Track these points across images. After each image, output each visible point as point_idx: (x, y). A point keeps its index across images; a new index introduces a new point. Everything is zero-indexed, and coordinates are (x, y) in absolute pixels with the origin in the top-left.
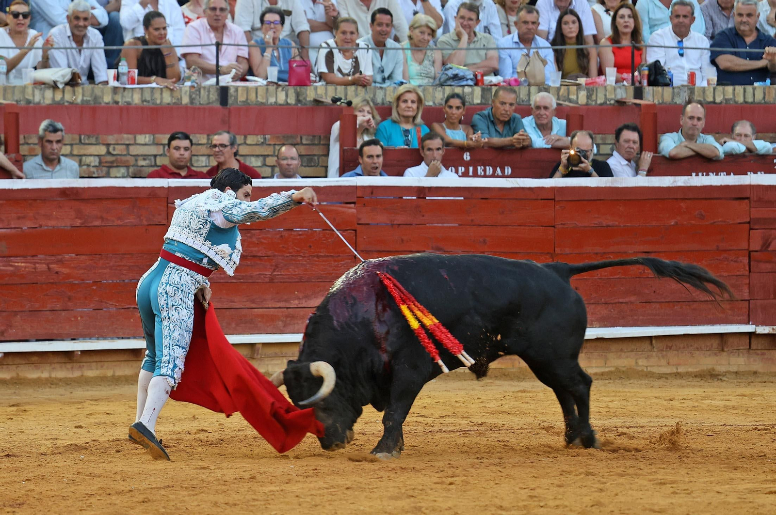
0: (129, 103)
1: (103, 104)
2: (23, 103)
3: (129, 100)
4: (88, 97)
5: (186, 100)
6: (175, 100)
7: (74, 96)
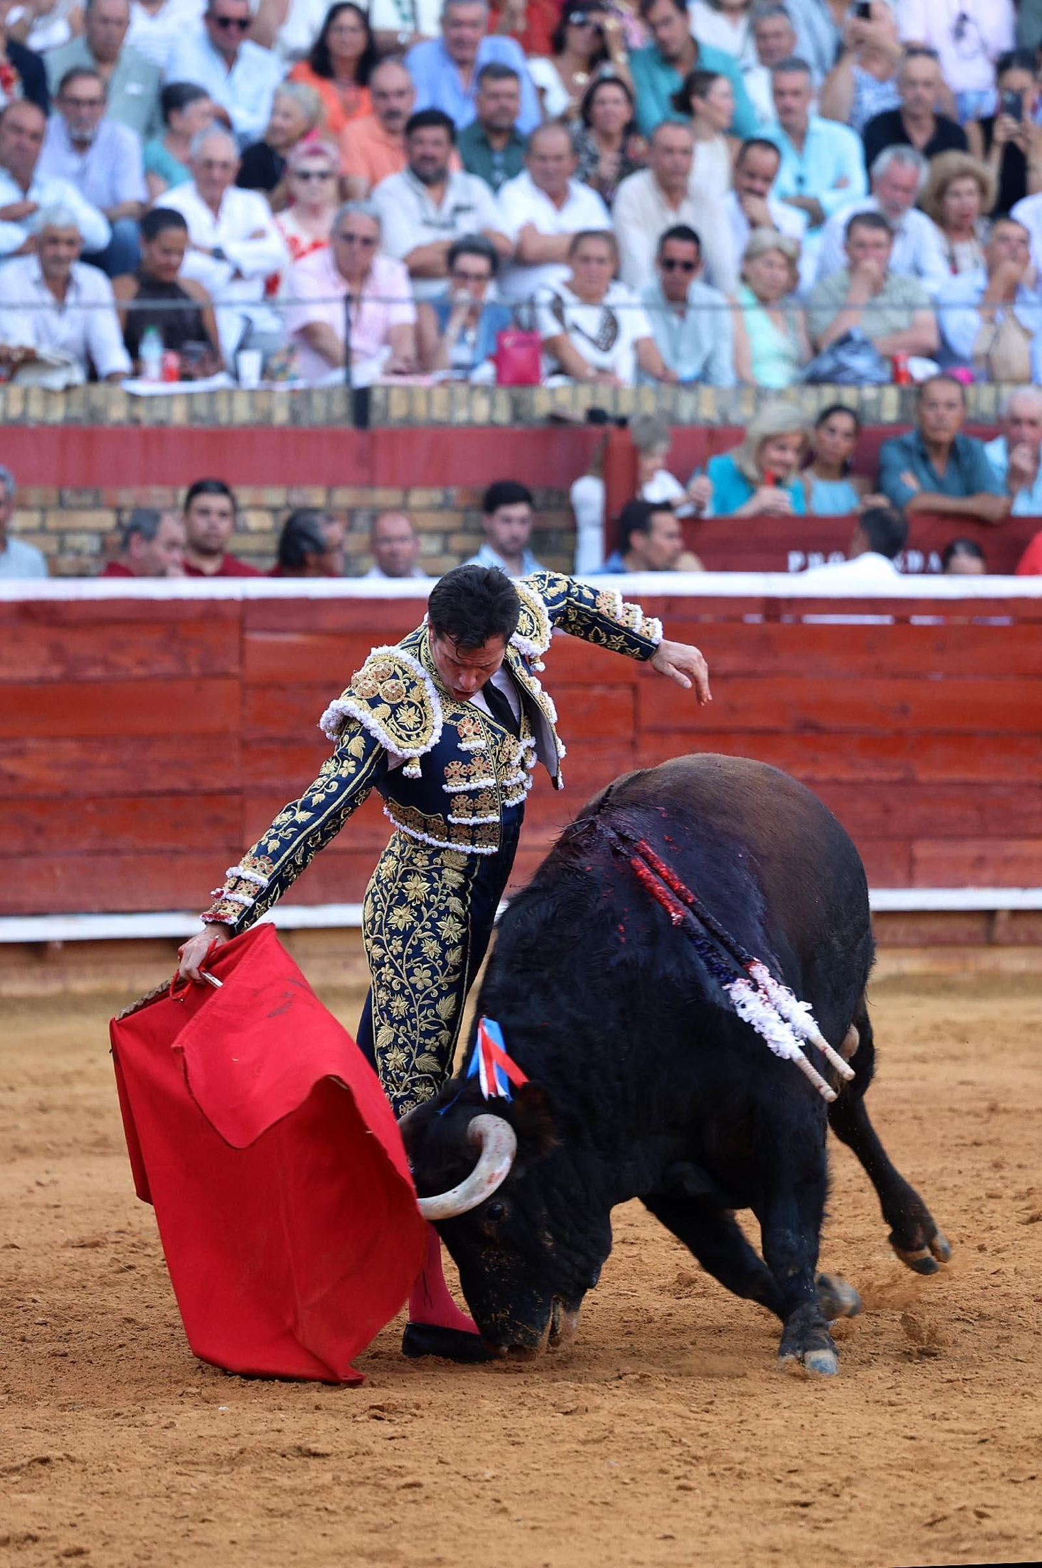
0: (162, 423)
1: (108, 425)
3: (161, 415)
4: (77, 411)
5: (281, 416)
6: (258, 417)
7: (47, 408)
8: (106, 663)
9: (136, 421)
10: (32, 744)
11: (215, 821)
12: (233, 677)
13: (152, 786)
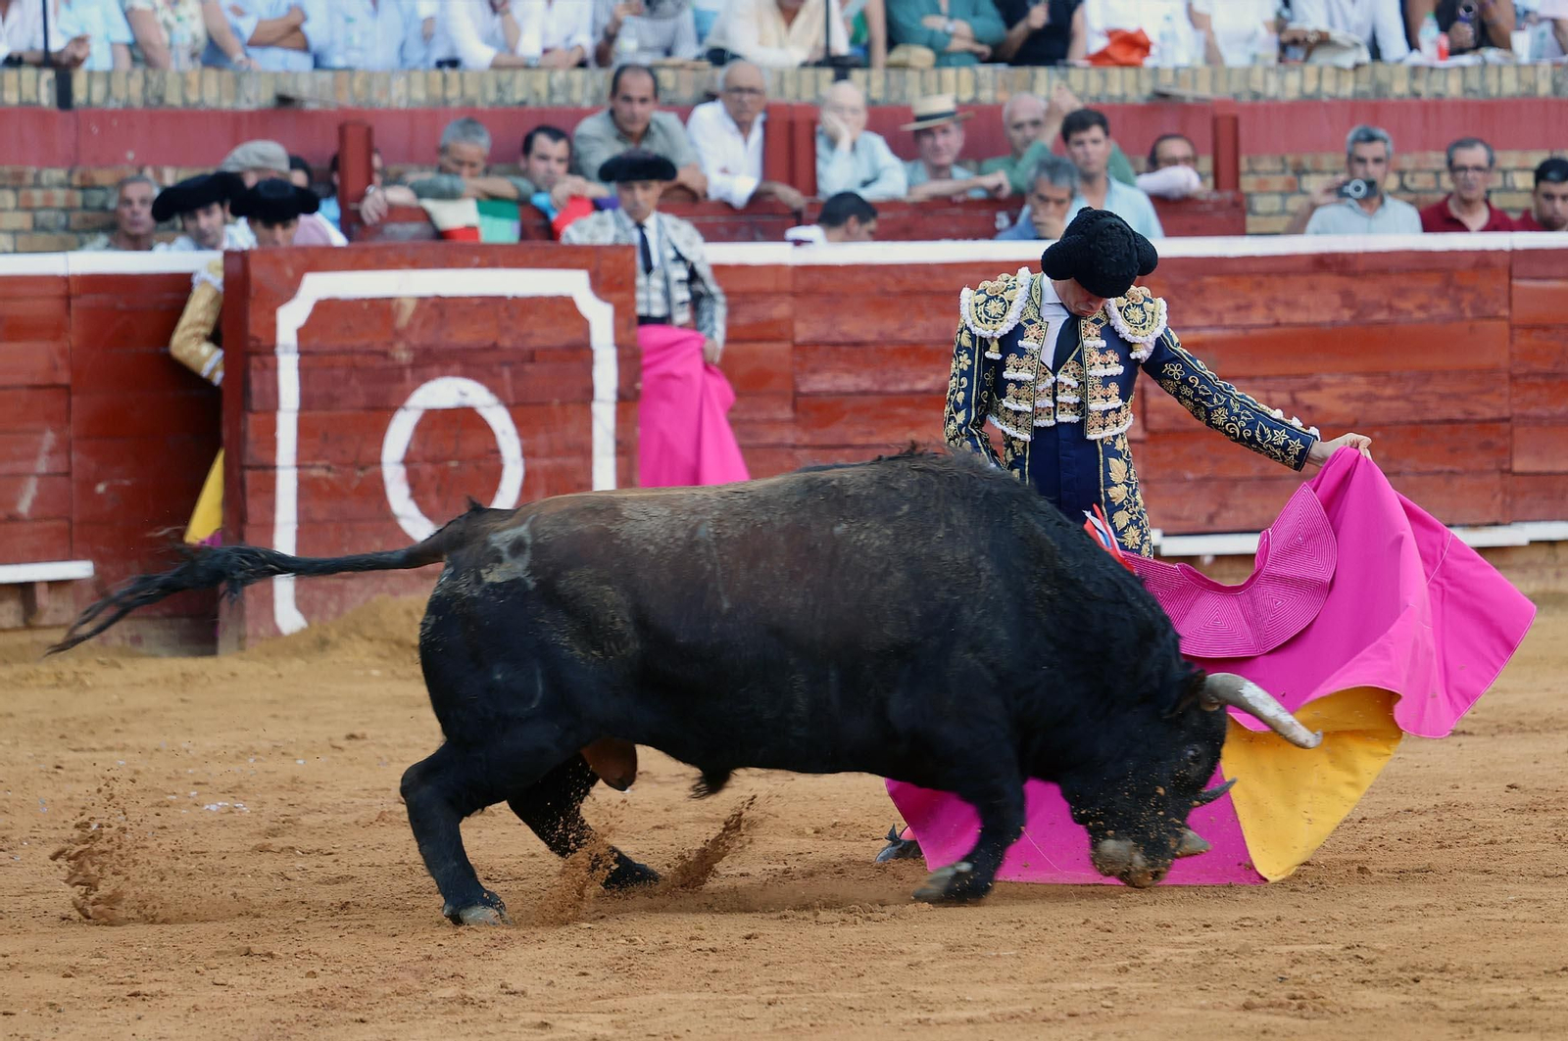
0: (1439, 96)
1: (1392, 98)
2: (1246, 99)
3: (1438, 88)
4: (1365, 87)
5: (1544, 88)
6: (1524, 89)
7: (1338, 86)
8: (1390, 308)
9: (1417, 95)
10: (1327, 379)
11: (1486, 446)
12: (1503, 318)
13: (1430, 416)
